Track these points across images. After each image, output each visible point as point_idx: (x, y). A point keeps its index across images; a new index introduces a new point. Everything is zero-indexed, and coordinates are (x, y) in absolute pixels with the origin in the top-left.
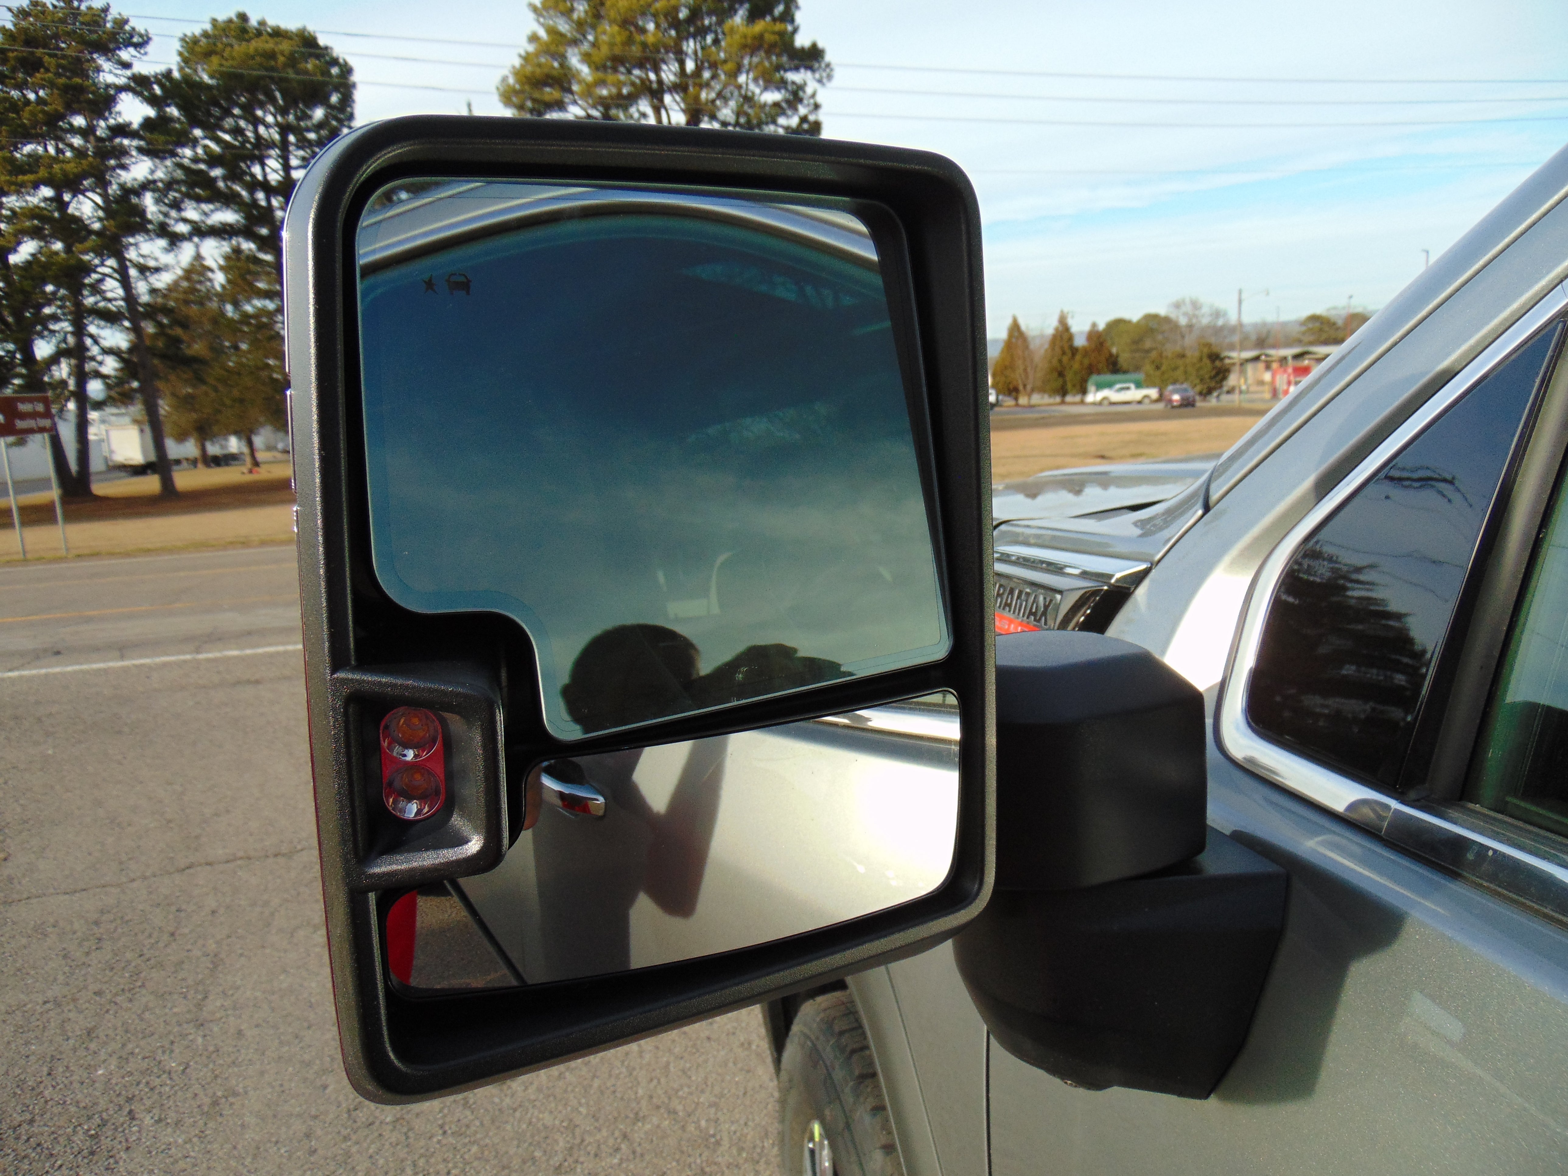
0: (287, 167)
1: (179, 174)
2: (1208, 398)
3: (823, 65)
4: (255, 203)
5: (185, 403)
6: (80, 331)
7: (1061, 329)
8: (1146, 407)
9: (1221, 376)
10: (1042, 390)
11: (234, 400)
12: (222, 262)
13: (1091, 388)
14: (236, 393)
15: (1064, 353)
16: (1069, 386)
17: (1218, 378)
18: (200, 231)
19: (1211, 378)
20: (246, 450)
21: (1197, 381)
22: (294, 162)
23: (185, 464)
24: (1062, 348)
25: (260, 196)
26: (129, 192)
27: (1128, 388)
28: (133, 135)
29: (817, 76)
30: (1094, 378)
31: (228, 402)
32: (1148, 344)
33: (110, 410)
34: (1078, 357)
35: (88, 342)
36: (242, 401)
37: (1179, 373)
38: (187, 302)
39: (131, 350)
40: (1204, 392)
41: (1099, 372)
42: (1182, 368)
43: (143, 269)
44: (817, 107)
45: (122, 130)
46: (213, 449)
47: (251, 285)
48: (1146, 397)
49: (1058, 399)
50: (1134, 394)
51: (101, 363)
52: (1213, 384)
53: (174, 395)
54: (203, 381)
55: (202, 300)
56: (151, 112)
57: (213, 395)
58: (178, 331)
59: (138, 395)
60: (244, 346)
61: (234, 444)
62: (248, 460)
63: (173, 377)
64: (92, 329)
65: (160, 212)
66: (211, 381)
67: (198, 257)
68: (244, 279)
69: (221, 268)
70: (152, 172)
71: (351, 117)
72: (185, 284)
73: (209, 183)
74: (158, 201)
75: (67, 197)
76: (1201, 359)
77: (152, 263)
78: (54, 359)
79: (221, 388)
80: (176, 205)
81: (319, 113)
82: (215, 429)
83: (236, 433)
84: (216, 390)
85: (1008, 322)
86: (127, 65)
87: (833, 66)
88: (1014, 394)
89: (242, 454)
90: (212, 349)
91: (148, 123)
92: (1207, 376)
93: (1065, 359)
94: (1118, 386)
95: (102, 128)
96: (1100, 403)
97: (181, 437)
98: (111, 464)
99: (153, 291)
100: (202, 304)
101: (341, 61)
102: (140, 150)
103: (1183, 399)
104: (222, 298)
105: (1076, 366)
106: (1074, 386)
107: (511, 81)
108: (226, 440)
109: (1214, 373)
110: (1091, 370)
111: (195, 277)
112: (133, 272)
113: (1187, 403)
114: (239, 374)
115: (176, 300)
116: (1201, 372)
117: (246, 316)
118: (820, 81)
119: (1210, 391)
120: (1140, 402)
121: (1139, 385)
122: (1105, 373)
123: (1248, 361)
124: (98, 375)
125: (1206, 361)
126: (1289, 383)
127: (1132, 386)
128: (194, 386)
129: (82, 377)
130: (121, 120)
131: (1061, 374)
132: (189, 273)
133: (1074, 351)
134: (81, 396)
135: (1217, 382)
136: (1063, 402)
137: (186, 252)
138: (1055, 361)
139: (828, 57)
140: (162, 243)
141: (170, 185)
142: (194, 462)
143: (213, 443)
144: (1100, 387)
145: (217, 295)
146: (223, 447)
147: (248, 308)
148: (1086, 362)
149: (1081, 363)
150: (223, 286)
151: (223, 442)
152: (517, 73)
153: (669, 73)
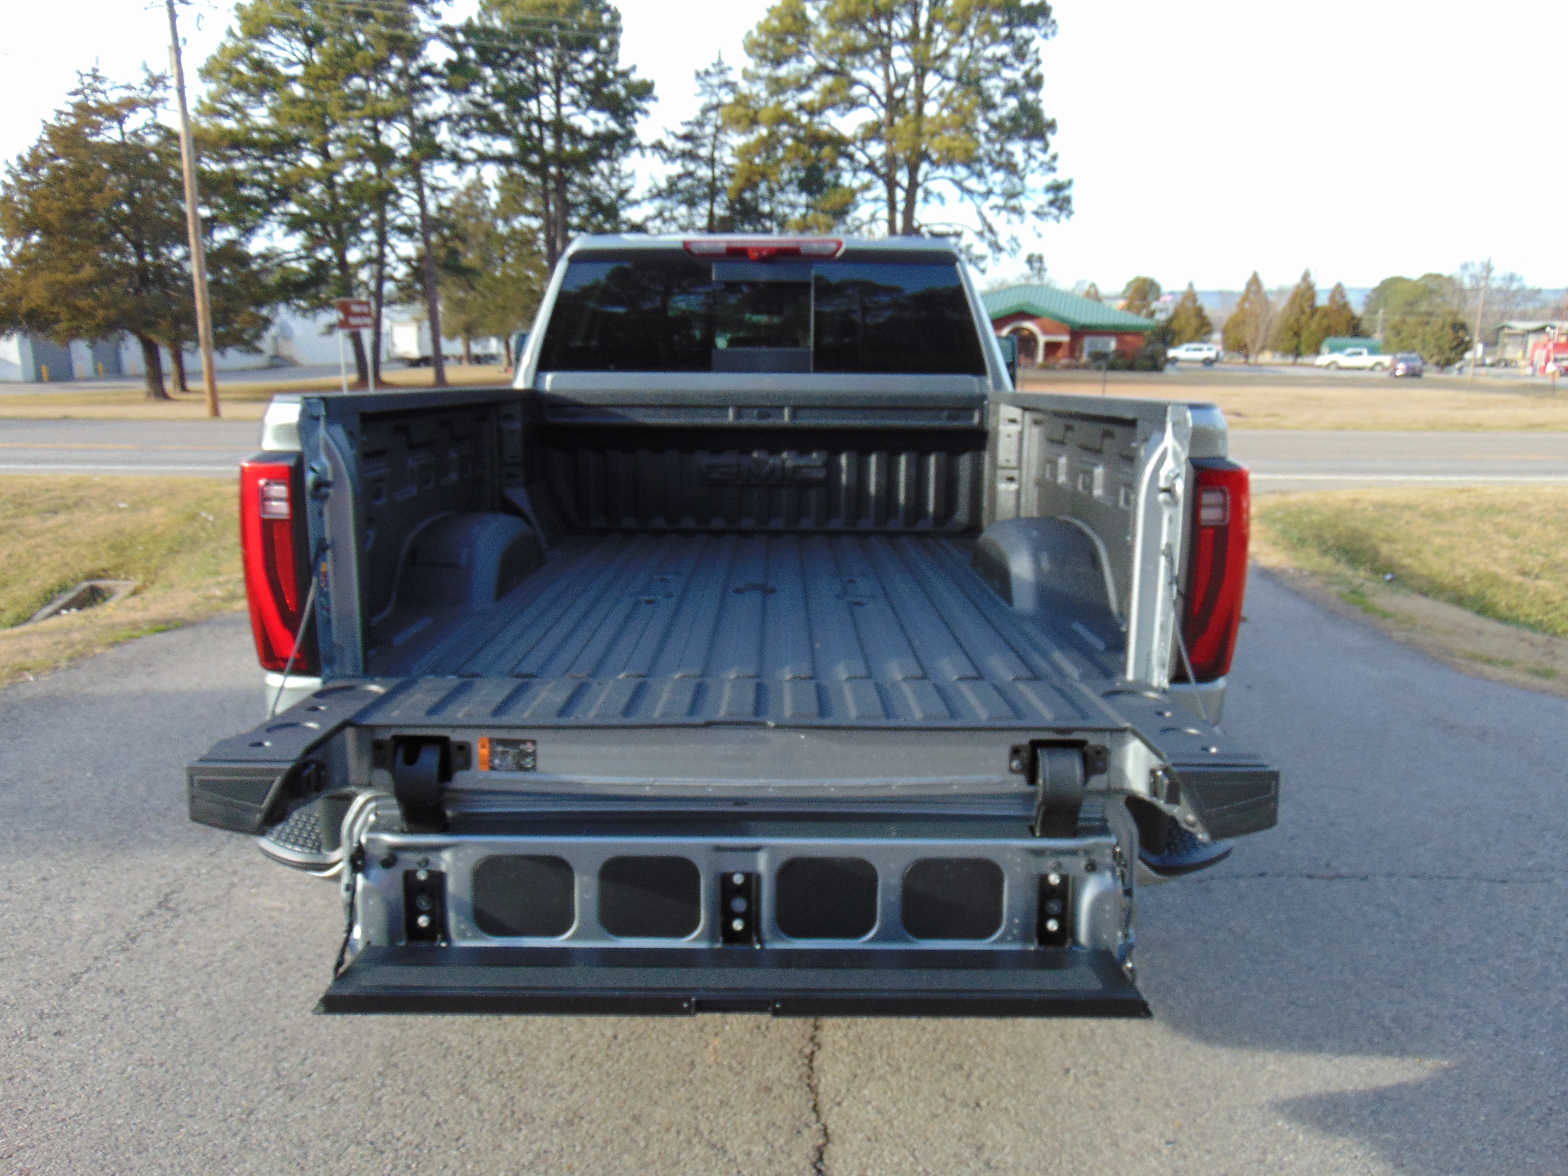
0: (558, 105)
1: (471, 108)
2: (1446, 369)
3: (1049, 21)
4: (530, 136)
5: (459, 305)
6: (382, 241)
7: (1303, 286)
8: (1378, 374)
9: (1462, 347)
10: (1274, 349)
11: (497, 307)
12: (498, 182)
13: (1325, 349)
14: (500, 301)
15: (1303, 313)
16: (1303, 347)
17: (1459, 350)
18: (483, 158)
19: (1452, 349)
20: (503, 351)
21: (1435, 351)
22: (564, 99)
23: (451, 360)
24: (1301, 307)
25: (535, 130)
26: (430, 123)
27: (1360, 354)
28: (437, 75)
29: (1043, 31)
30: (1331, 341)
31: (492, 307)
32: (1424, 307)
33: (398, 308)
34: (1317, 317)
35: (387, 250)
36: (504, 308)
37: (1417, 343)
38: (466, 216)
39: (420, 259)
40: (1442, 363)
41: (1337, 334)
42: (1420, 338)
43: (434, 189)
44: (1038, 62)
45: (427, 70)
46: (477, 349)
47: (519, 204)
48: (1379, 364)
49: (1290, 360)
50: (1366, 360)
51: (395, 269)
52: (1452, 355)
53: (449, 298)
54: (472, 288)
55: (479, 215)
56: (453, 56)
57: (480, 300)
58: (458, 245)
59: (420, 297)
60: (509, 260)
61: (494, 346)
62: (505, 360)
63: (448, 282)
64: (393, 240)
65: (453, 141)
66: (480, 288)
67: (480, 179)
68: (515, 200)
69: (496, 187)
70: (450, 106)
71: (616, 61)
72: (465, 199)
73: (494, 118)
74: (451, 130)
75: (381, 126)
76: (1443, 328)
77: (442, 185)
78: (361, 264)
79: (486, 293)
80: (466, 134)
81: (588, 57)
82: (480, 330)
83: (497, 336)
84: (484, 296)
85: (1249, 276)
86: (437, 16)
87: (1058, 23)
88: (1244, 352)
89: (499, 355)
90: (483, 259)
91: (449, 64)
92: (1447, 346)
93: (1303, 319)
94: (1349, 350)
95: (413, 70)
96: (1327, 367)
97: (452, 337)
98: (392, 355)
99: (440, 208)
100: (478, 218)
101: (612, 8)
102: (443, 87)
103: (1408, 368)
104: (495, 215)
105: (1314, 325)
106: (1308, 347)
107: (755, 33)
108: (488, 341)
109: (1455, 343)
110: (1329, 331)
111: (473, 193)
112: (427, 192)
113: (1414, 374)
114: (504, 284)
115: (458, 214)
116: (1441, 342)
117: (514, 231)
118: (1045, 36)
119: (1448, 363)
120: (1372, 369)
121: (1373, 351)
122: (1343, 336)
123: (1529, 332)
124: (392, 278)
125: (1449, 331)
126: (1547, 360)
127: (1365, 351)
128: (465, 291)
129: (381, 279)
130: (428, 62)
131: (1297, 335)
132: (469, 190)
133: (1314, 310)
134: (378, 295)
135: (1457, 354)
136: (1295, 364)
137: (470, 173)
138: (1292, 320)
139: (1053, 15)
140: (452, 166)
141: (463, 117)
142: (459, 359)
143: (476, 343)
144: (1333, 349)
145: (491, 211)
146: (485, 347)
147: (516, 224)
148: (1325, 323)
149: (1319, 324)
150: (497, 204)
151: (485, 343)
152: (761, 27)
153: (900, 27)
